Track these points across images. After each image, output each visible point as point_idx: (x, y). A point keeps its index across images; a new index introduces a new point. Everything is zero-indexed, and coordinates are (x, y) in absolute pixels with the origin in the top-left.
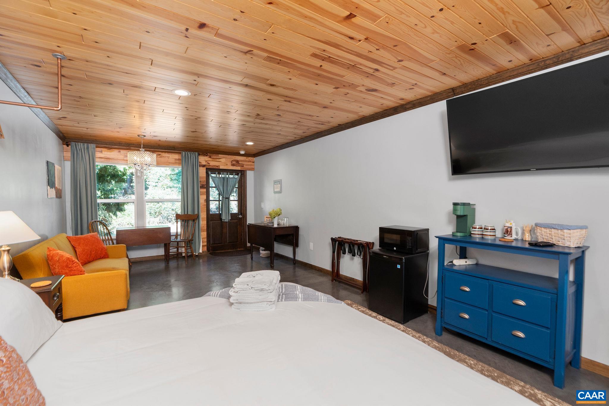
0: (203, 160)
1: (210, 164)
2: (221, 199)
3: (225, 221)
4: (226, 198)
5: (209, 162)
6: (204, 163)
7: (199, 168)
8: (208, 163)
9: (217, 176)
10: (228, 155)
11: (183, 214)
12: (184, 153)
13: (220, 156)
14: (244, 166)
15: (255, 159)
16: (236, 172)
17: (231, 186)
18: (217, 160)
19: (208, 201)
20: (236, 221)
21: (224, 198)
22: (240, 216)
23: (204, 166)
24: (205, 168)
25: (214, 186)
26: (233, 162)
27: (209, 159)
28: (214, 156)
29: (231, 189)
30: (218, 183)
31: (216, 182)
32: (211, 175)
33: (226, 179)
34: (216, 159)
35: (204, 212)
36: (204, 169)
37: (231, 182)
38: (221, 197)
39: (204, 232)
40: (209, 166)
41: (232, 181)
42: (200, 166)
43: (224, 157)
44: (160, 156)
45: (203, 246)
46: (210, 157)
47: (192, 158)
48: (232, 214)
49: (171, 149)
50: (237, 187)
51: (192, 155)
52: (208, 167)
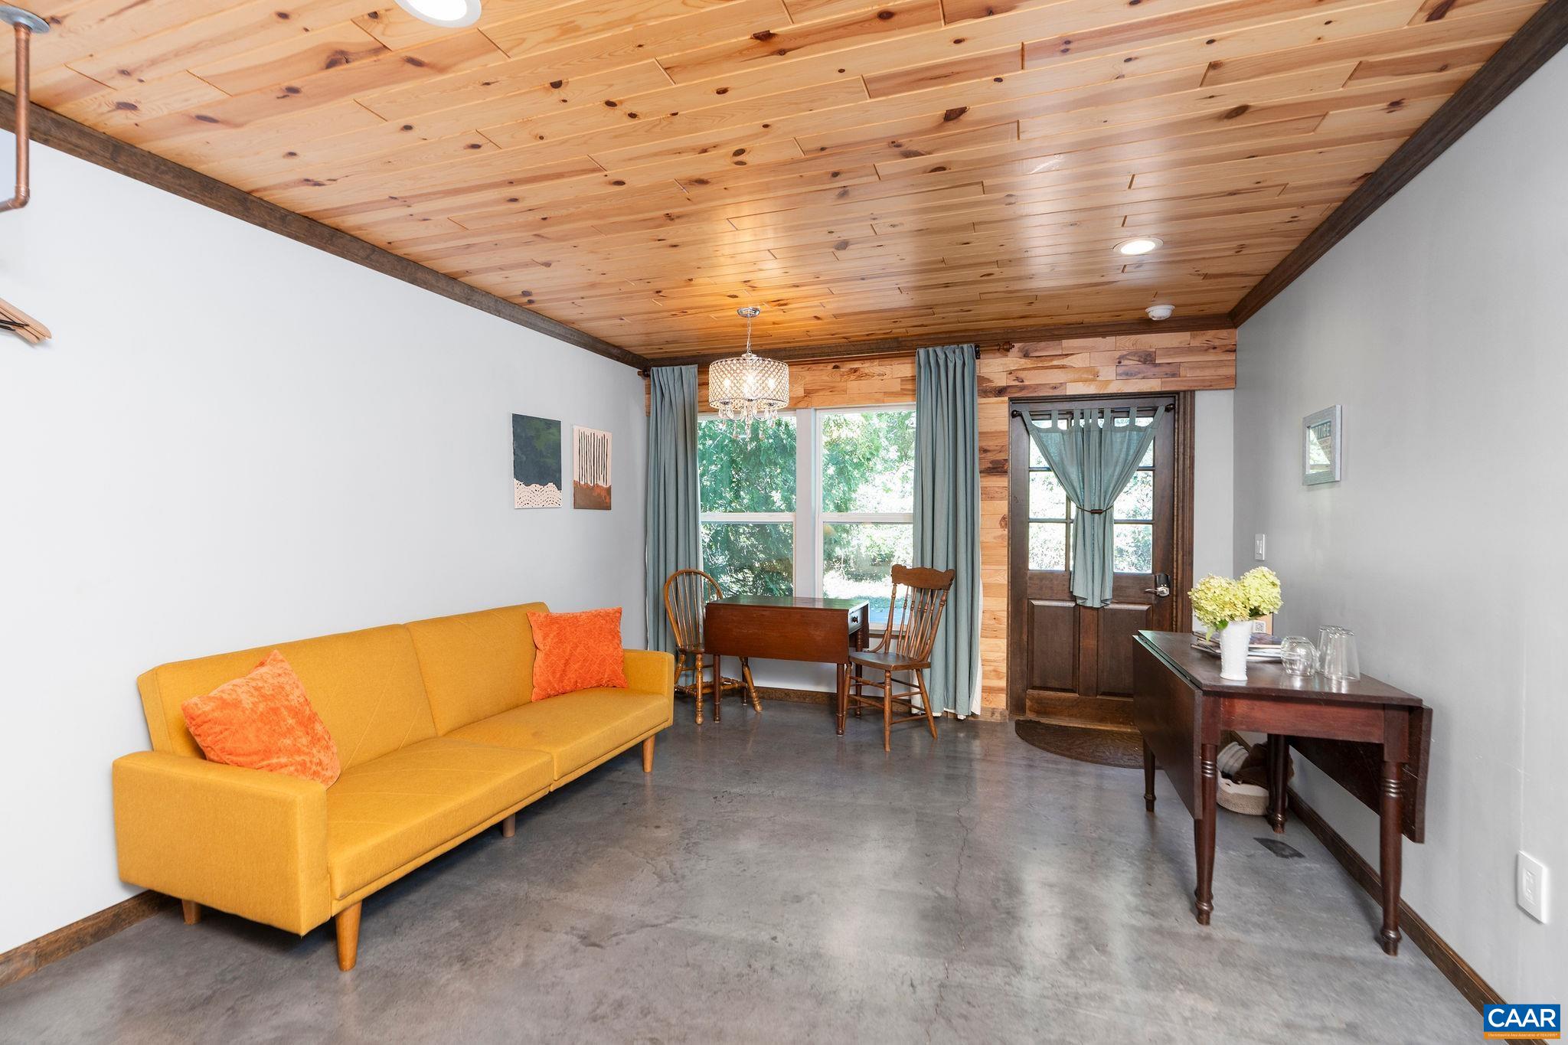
0: (996, 368)
1: (1026, 383)
2: (1073, 516)
3: (1089, 604)
4: (1093, 512)
5: (1022, 374)
6: (1001, 381)
7: (979, 400)
8: (1017, 379)
9: (1055, 424)
10: (1104, 335)
11: (920, 566)
12: (922, 352)
13: (1067, 343)
14: (1182, 373)
15: (1239, 335)
16: (1146, 402)
17: (1117, 462)
18: (1055, 363)
19: (1017, 523)
20: (1145, 607)
21: (1083, 510)
22: (1163, 590)
23: (1001, 392)
24: (1006, 399)
25: (1045, 464)
26: (1125, 362)
27: (1023, 361)
28: (1042, 350)
29: (1116, 473)
30: (1060, 454)
31: (1053, 450)
32: (1033, 422)
33: (1095, 435)
34: (1052, 360)
35: (998, 563)
36: (1003, 402)
37: (1117, 446)
38: (1073, 506)
39: (996, 637)
40: (1023, 388)
41: (1122, 443)
42: (985, 393)
43: (1084, 349)
44: (857, 373)
45: (986, 690)
46: (1026, 355)
47: (951, 366)
48: (1118, 578)
49: (887, 346)
50: (1150, 463)
51: (950, 356)
52: (1016, 395)
